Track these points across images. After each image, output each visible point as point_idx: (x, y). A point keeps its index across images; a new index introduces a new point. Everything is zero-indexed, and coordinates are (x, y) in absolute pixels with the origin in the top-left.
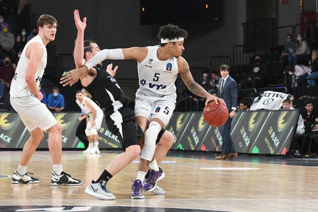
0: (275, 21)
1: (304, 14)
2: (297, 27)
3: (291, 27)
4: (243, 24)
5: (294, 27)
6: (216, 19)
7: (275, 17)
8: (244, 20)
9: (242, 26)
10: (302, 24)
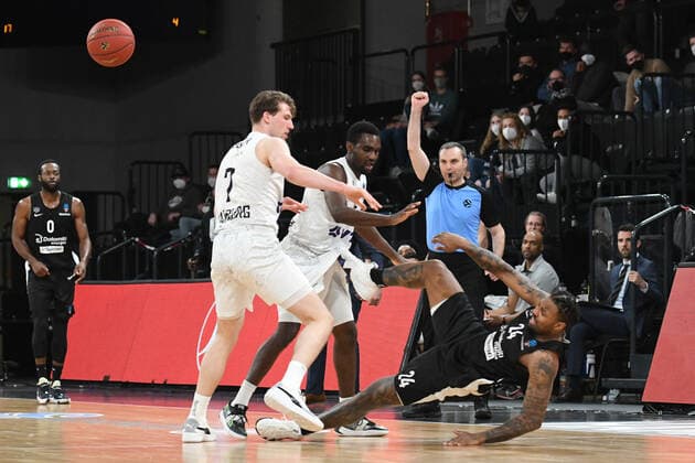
0: (359, 37)
1: (435, 19)
2: (418, 53)
3: (403, 54)
4: (273, 46)
5: (410, 55)
6: (203, 32)
7: (358, 26)
8: (278, 37)
9: (272, 51)
10: (431, 46)
